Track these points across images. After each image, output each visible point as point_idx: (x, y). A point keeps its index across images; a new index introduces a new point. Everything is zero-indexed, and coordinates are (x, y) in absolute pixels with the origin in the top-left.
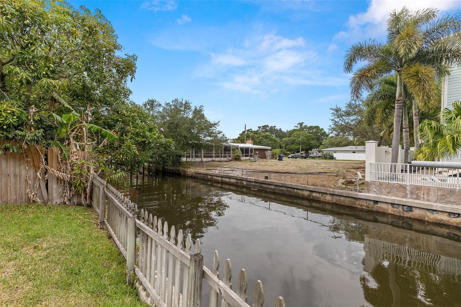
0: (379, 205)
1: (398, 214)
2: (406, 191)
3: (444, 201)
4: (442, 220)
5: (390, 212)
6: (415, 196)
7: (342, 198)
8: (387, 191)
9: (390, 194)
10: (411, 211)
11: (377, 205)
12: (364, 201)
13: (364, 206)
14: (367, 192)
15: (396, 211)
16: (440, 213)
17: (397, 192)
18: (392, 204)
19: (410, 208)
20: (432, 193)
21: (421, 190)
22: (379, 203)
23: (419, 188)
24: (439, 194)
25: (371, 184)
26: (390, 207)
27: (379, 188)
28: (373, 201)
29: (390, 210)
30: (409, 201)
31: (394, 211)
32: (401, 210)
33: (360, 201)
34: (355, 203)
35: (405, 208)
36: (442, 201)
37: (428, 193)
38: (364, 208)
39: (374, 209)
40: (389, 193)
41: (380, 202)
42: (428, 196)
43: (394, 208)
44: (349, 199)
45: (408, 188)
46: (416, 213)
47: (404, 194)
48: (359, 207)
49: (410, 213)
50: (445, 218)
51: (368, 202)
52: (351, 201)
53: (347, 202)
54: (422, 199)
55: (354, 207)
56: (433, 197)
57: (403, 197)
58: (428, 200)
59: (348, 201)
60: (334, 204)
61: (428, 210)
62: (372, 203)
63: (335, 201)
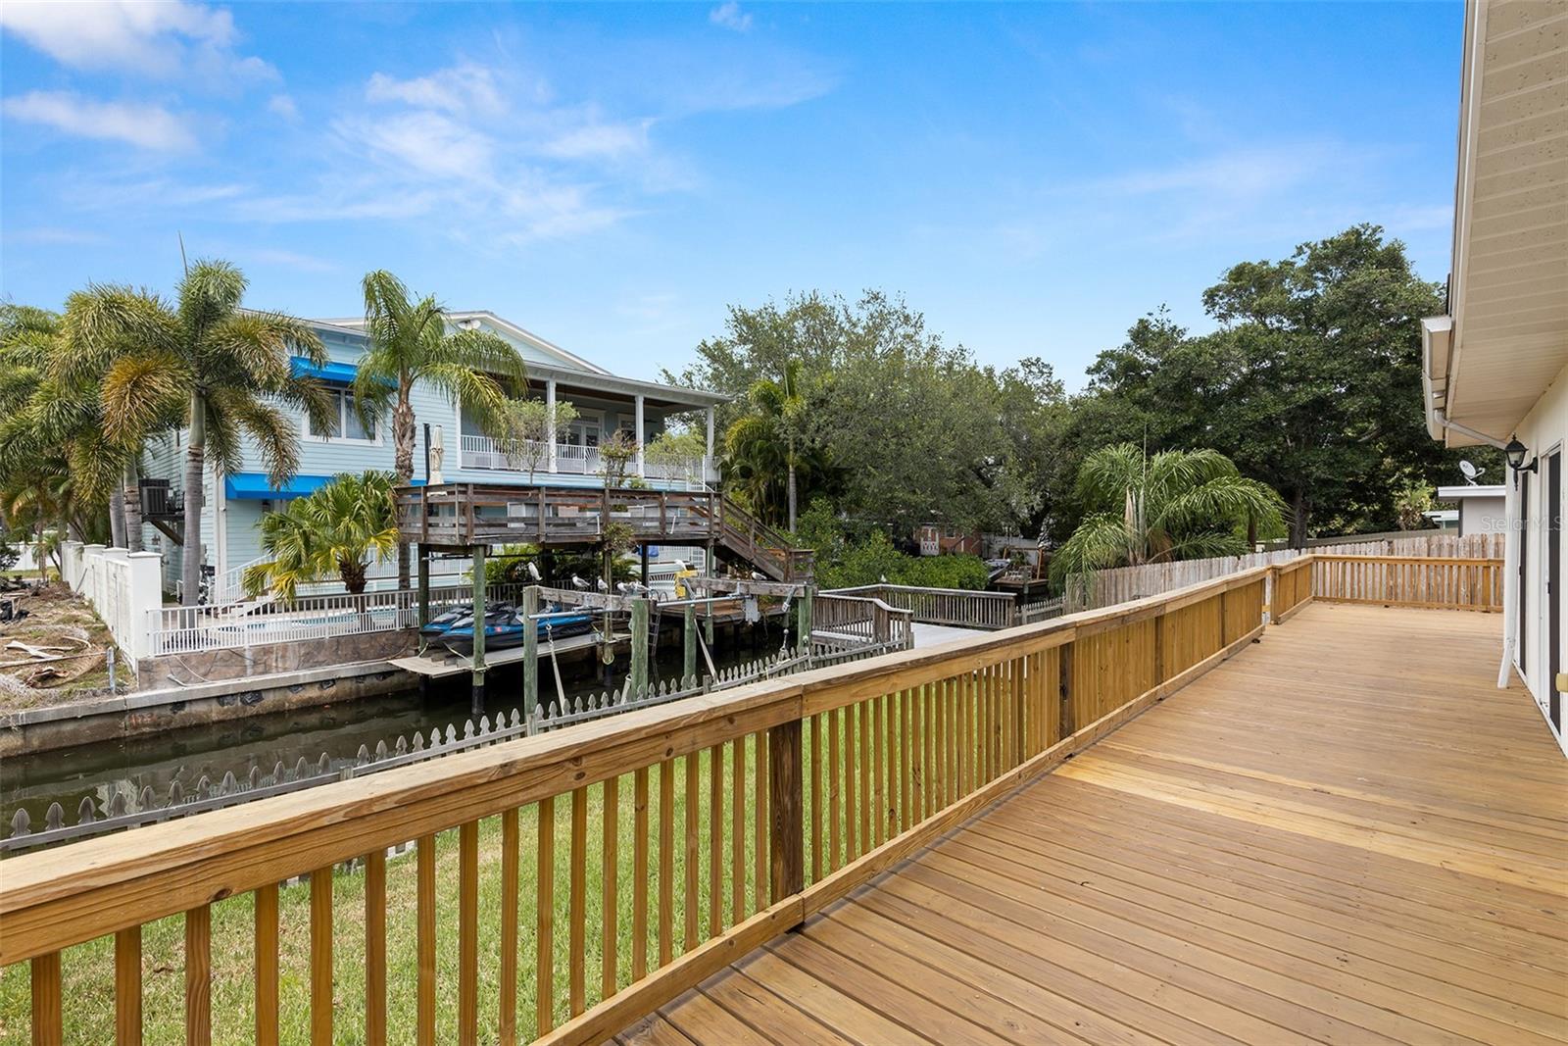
0: (188, 709)
1: (234, 717)
2: (243, 662)
3: (310, 664)
4: (310, 698)
5: (215, 717)
6: (261, 668)
7: (68, 727)
8: (202, 670)
9: (210, 676)
10: (260, 699)
11: (183, 712)
12: (145, 714)
13: (145, 726)
14: (147, 689)
15: (228, 710)
16: (307, 687)
17: (224, 669)
18: (218, 697)
19: (257, 695)
20: (290, 654)
21: (272, 653)
22: (187, 705)
23: (267, 650)
24: (302, 652)
25: (158, 665)
26: (215, 706)
27: (180, 669)
28: (171, 704)
29: (215, 712)
30: (251, 680)
31: (226, 711)
32: (240, 704)
33: (130, 717)
34: (117, 727)
35: (248, 698)
36: (306, 665)
37: (283, 657)
38: (147, 730)
39: (173, 725)
40: (205, 675)
41: (190, 701)
42: (285, 662)
43: (223, 705)
44: (94, 722)
45: (248, 654)
46: (269, 700)
47: (239, 668)
48: (127, 733)
49: (258, 705)
50: (313, 693)
51: (156, 712)
52: (99, 726)
53: (86, 732)
54: (274, 671)
55: (113, 739)
56: (292, 662)
57: (238, 676)
58: (285, 670)
59: (88, 729)
60: (33, 753)
61: (289, 687)
62: (168, 712)
63: (35, 743)
